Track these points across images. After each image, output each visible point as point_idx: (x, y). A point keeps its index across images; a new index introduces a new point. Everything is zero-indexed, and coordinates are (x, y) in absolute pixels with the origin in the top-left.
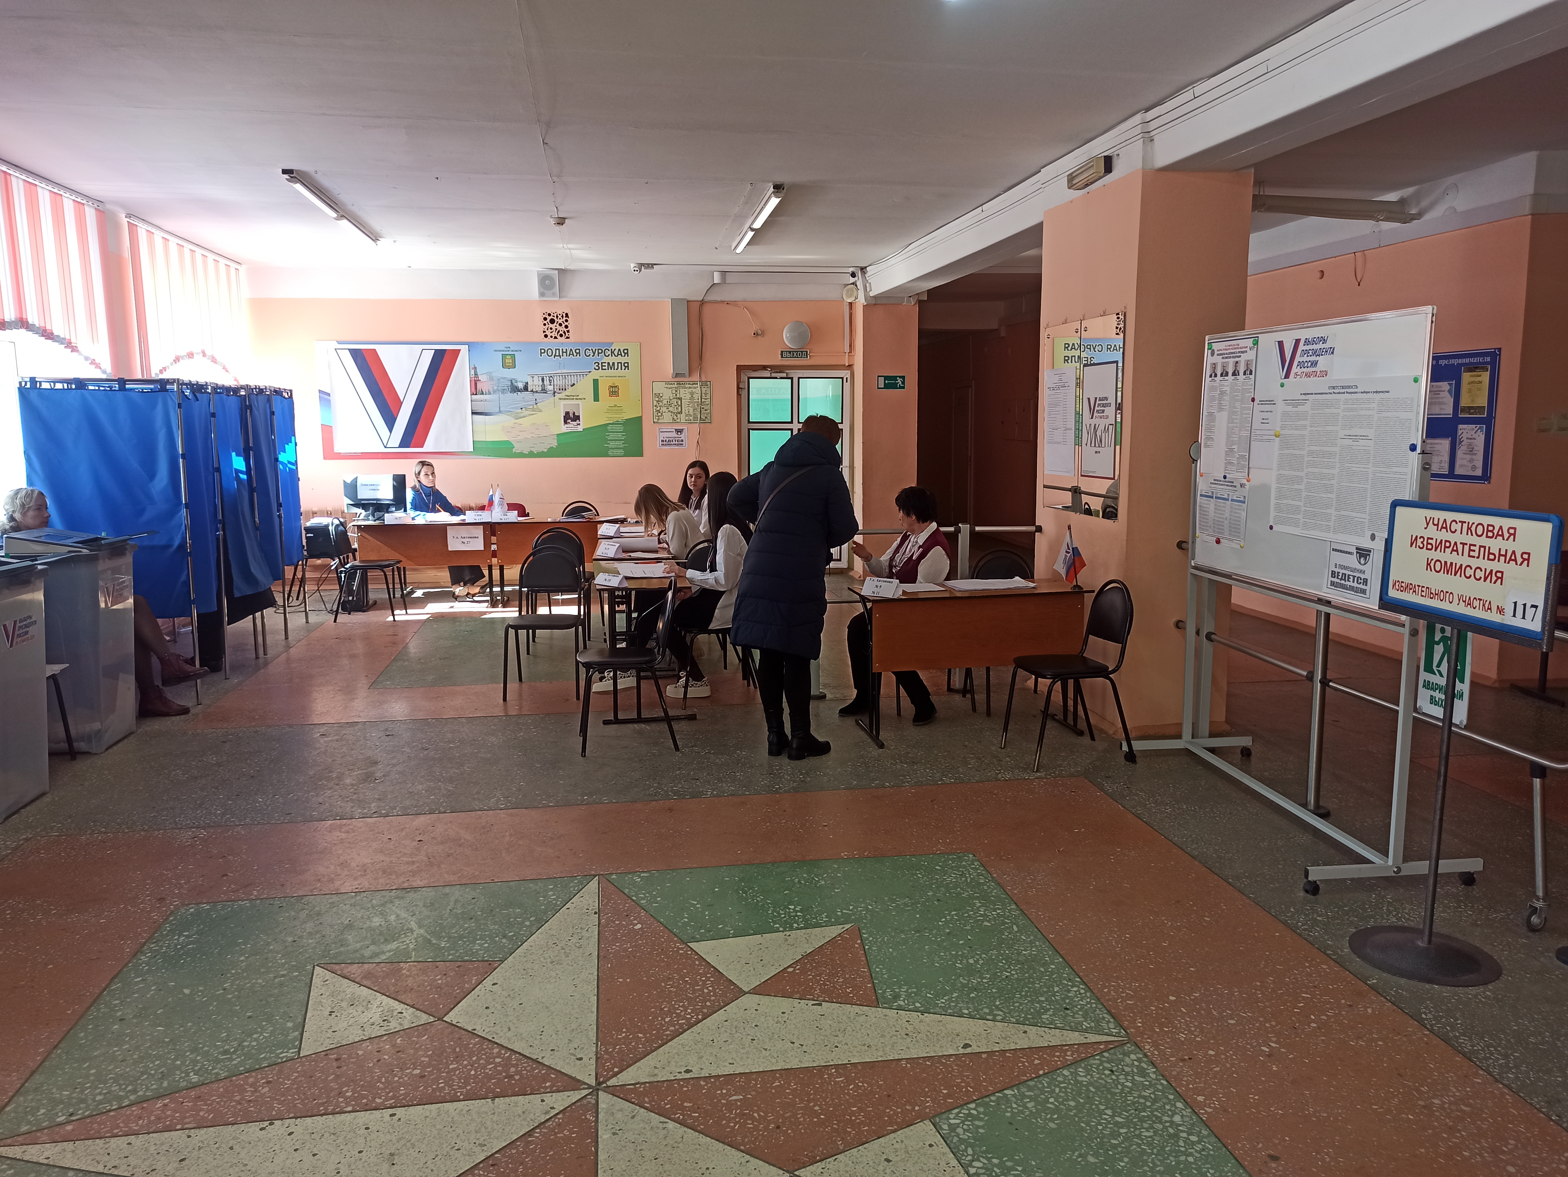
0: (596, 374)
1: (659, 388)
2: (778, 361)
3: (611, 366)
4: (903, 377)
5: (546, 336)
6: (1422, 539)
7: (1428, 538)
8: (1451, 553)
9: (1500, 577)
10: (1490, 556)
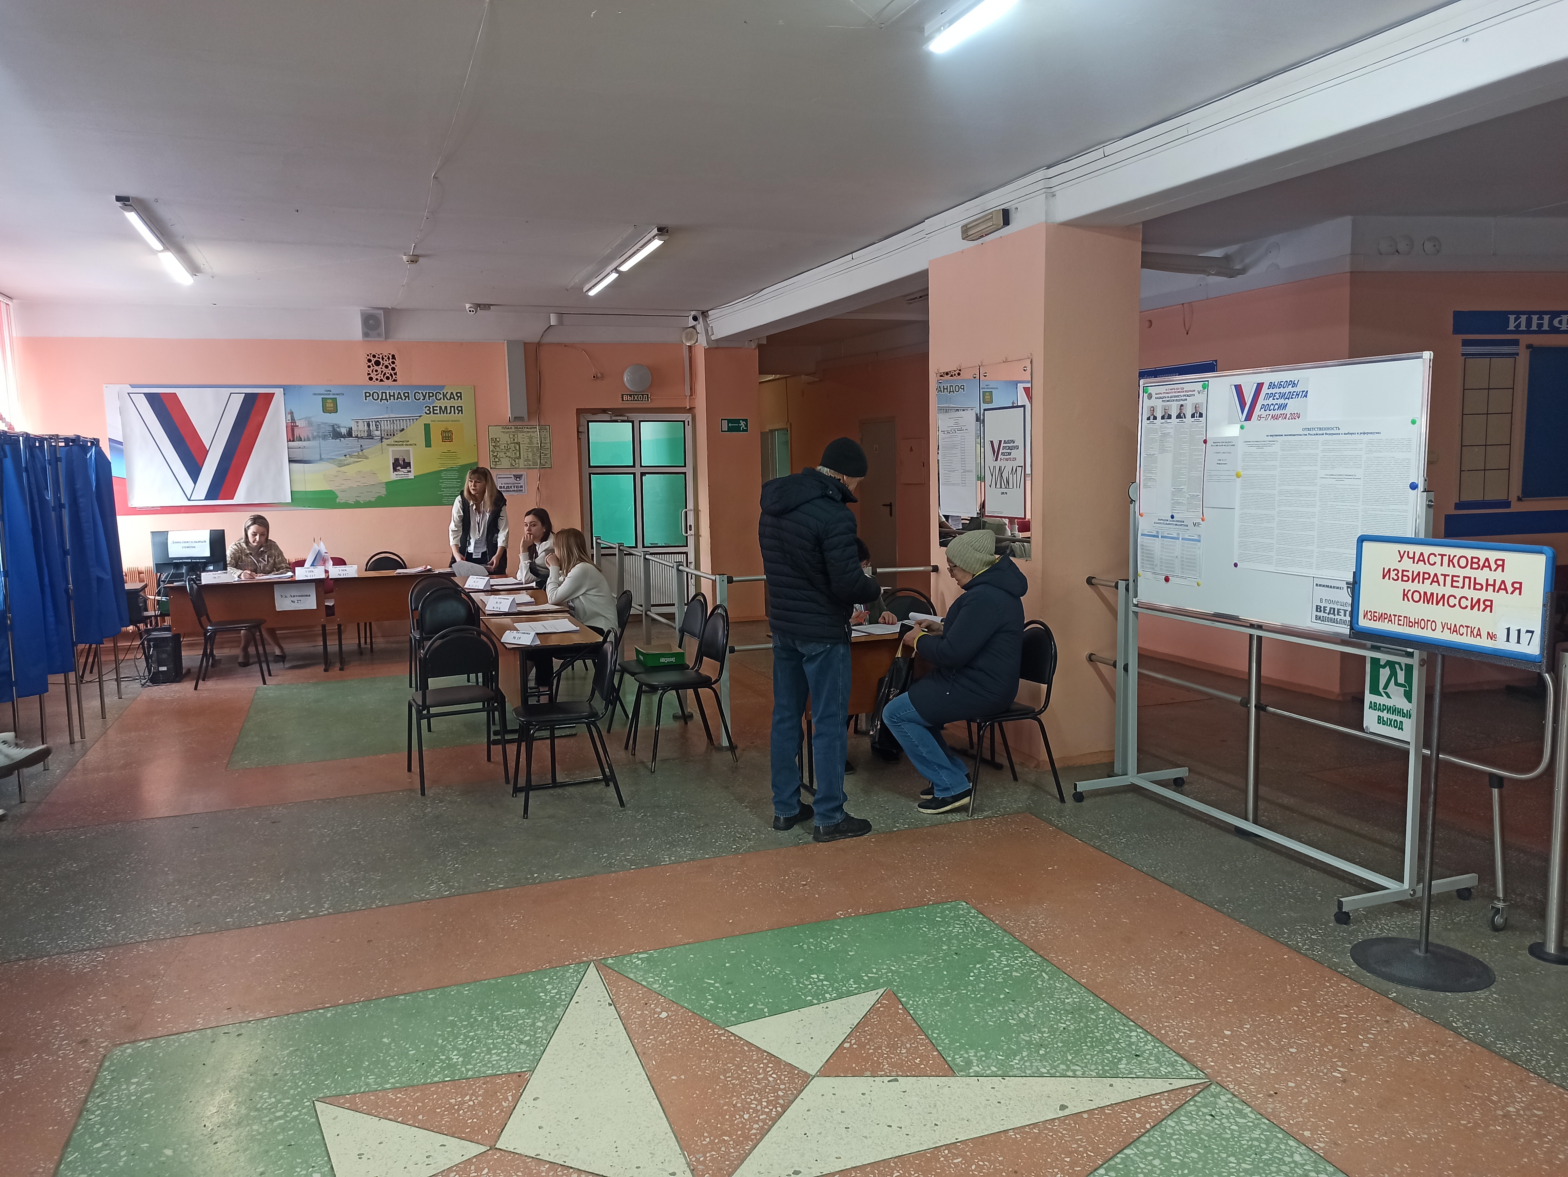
0: (427, 419)
1: (495, 432)
2: (619, 405)
3: (444, 410)
4: (746, 420)
5: (371, 379)
6: (1396, 572)
7: (1403, 571)
8: (1431, 584)
9: (1489, 605)
10: (1476, 585)
